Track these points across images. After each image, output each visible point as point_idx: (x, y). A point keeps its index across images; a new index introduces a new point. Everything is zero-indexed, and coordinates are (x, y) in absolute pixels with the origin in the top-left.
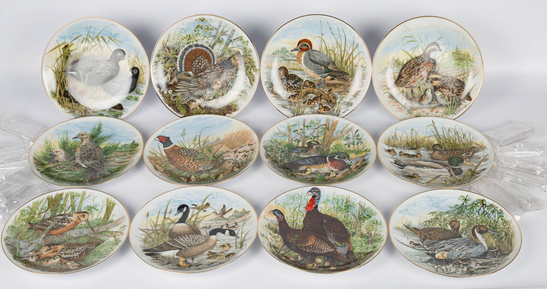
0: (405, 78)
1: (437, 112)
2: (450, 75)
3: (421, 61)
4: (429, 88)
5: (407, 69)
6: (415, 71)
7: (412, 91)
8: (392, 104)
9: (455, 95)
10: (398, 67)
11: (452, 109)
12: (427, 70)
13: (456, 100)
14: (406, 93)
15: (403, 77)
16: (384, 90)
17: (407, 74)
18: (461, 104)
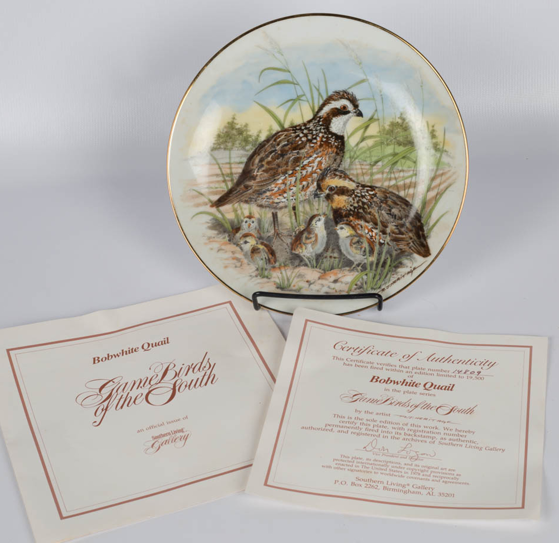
0: (258, 179)
1: (335, 281)
2: (378, 185)
3: (304, 139)
4: (320, 212)
5: (267, 156)
6: (287, 164)
7: (275, 216)
8: (216, 246)
9: (388, 239)
10: (243, 148)
11: (377, 277)
12: (320, 163)
13: (389, 253)
14: (260, 221)
15: (254, 178)
16: (198, 205)
17: (266, 171)
18: (401, 263)
